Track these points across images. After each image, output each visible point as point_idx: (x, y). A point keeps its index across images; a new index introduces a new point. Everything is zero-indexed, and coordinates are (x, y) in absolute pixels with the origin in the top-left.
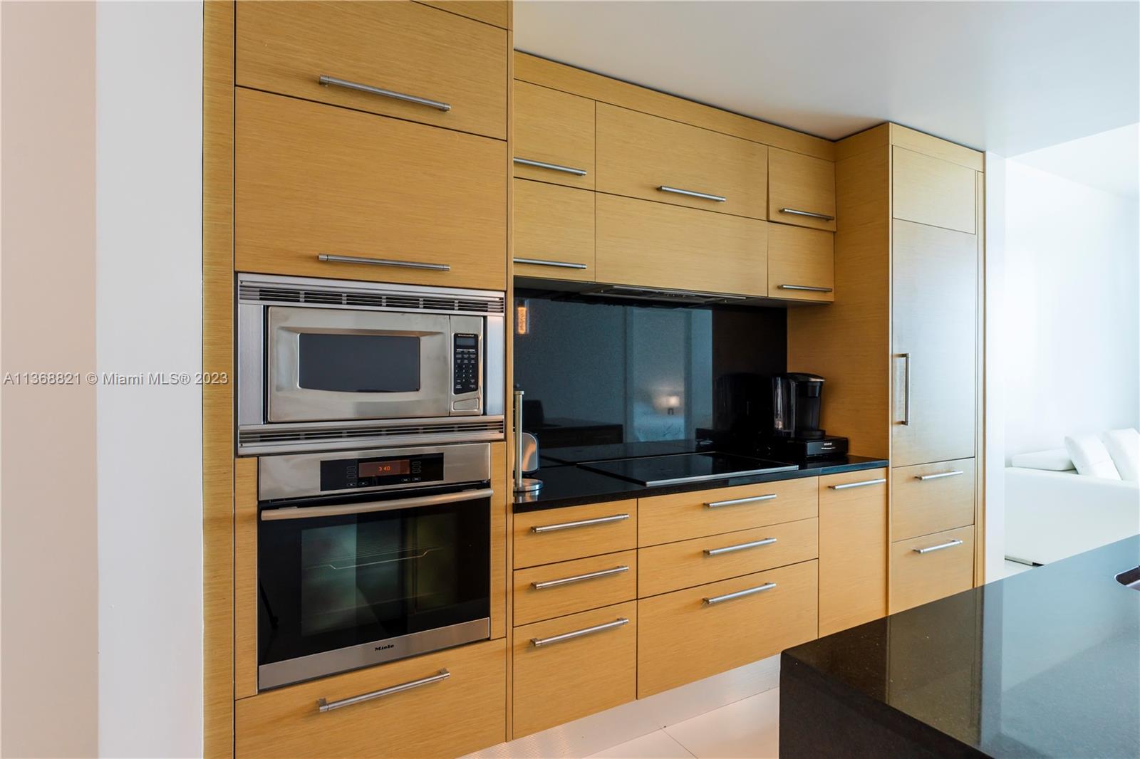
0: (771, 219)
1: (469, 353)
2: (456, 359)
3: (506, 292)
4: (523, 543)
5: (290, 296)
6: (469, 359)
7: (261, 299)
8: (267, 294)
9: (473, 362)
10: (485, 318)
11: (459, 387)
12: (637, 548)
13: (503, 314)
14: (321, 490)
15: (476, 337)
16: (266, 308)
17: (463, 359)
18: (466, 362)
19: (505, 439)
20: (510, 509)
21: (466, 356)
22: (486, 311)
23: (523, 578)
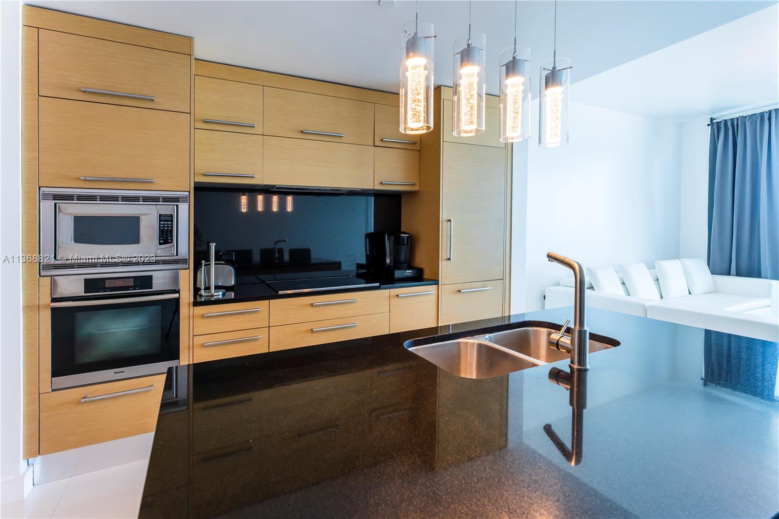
0: (375, 145)
1: (167, 224)
2: (160, 227)
3: (189, 192)
4: (199, 322)
5: (69, 198)
6: (168, 227)
7: (53, 200)
8: (56, 197)
9: (170, 228)
10: (177, 206)
11: (162, 241)
12: (269, 327)
13: (188, 203)
14: (85, 293)
15: (172, 216)
16: (55, 204)
17: (164, 227)
18: (166, 228)
19: (189, 268)
20: (191, 304)
21: (166, 226)
22: (179, 202)
23: (198, 340)
